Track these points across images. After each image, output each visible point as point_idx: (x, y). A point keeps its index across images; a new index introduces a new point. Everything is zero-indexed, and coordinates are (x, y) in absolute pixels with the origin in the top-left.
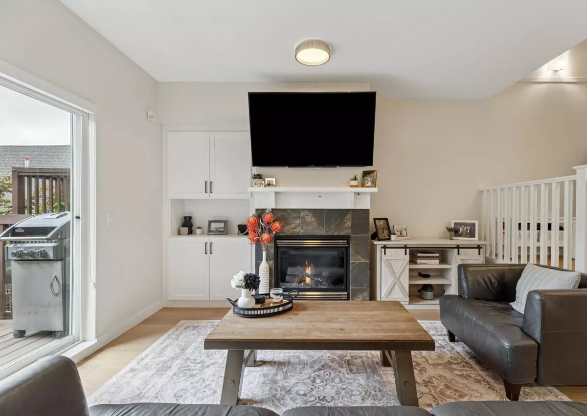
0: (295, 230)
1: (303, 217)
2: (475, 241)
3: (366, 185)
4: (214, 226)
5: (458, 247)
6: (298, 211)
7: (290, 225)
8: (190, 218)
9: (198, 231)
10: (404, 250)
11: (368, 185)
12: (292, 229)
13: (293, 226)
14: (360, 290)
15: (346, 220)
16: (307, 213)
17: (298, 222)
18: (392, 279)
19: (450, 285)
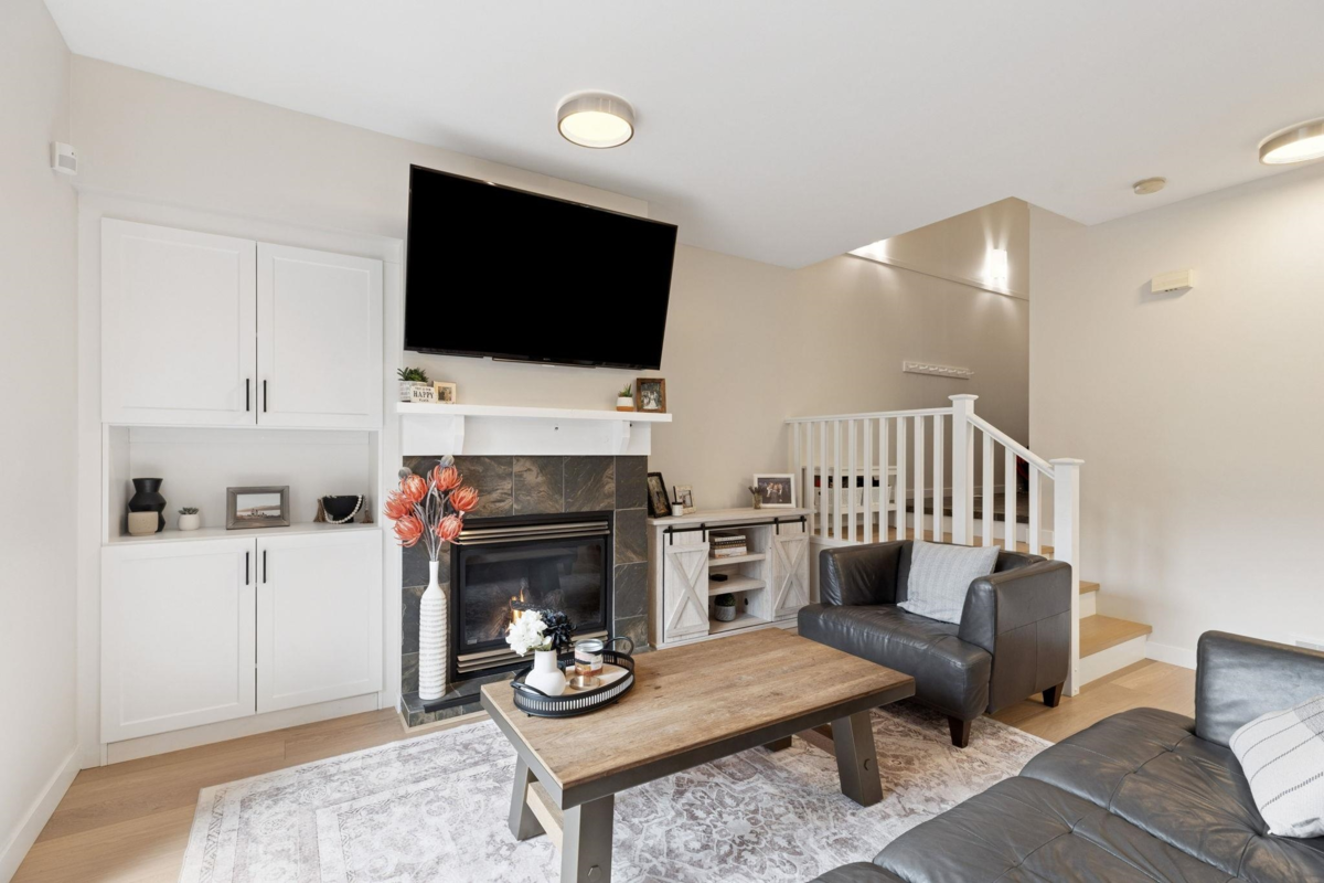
0: (502, 504)
1: (520, 475)
2: (791, 509)
3: (646, 408)
4: (245, 504)
5: (776, 521)
6: (508, 461)
7: (490, 493)
8: (157, 482)
9: (189, 520)
10: (701, 532)
11: (649, 407)
12: (494, 502)
13: (495, 496)
14: (631, 620)
15: (605, 479)
16: (528, 464)
17: (507, 485)
18: (684, 591)
19: (761, 589)
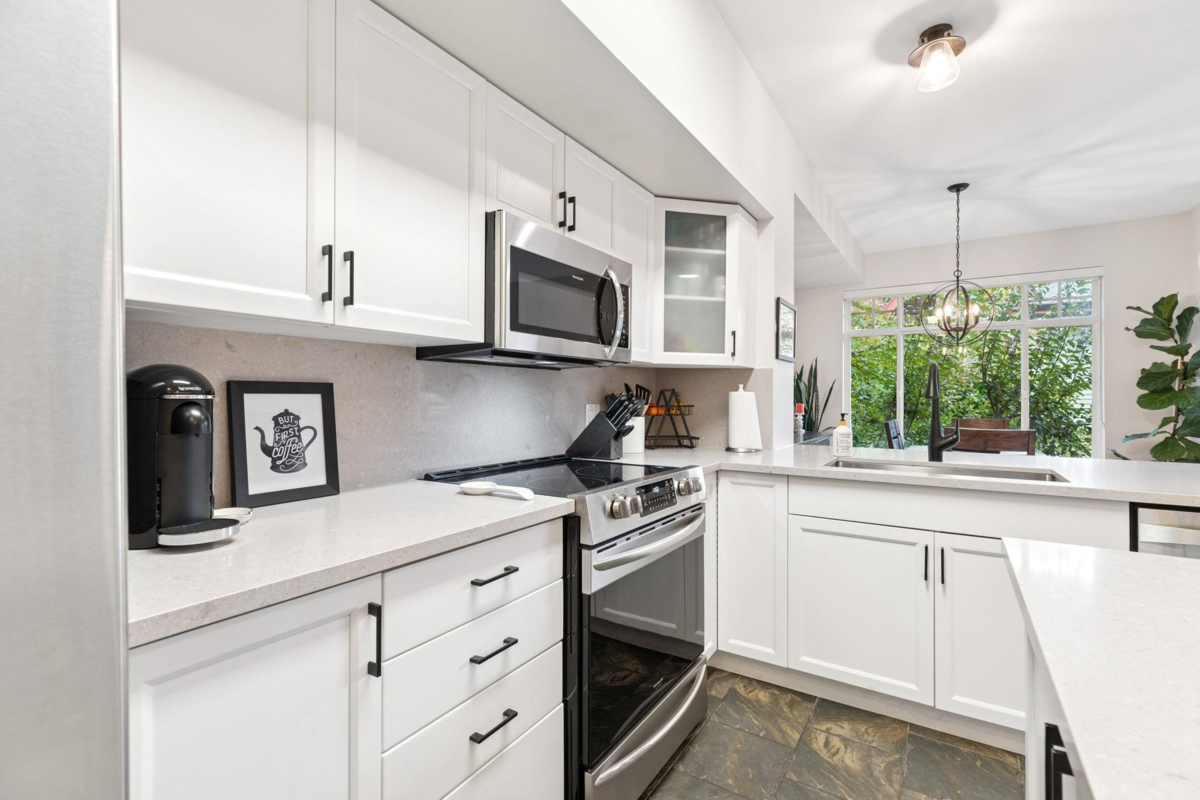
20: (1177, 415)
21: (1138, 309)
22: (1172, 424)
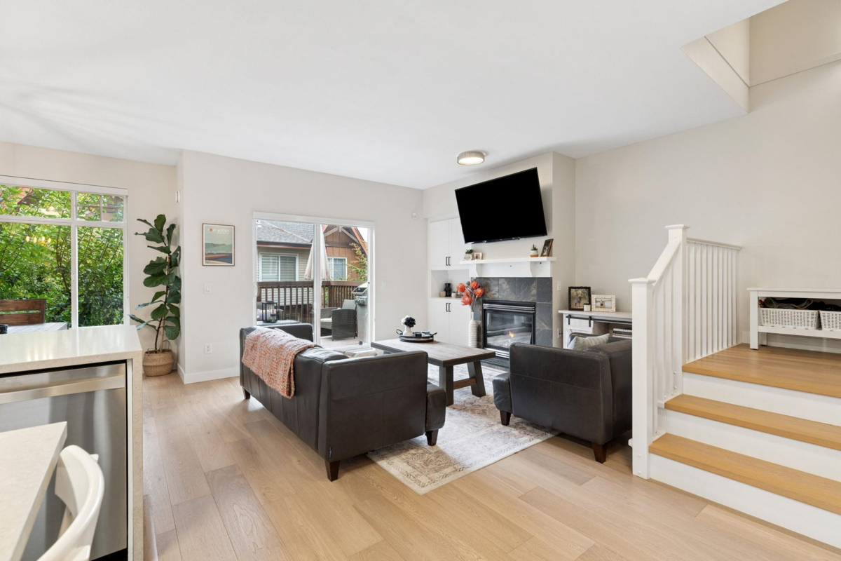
0: (495, 295)
1: (501, 285)
6: (498, 279)
7: (490, 292)
8: (449, 284)
9: (454, 295)
10: (588, 321)
11: (544, 254)
13: (493, 292)
15: (532, 288)
16: (503, 280)
17: (497, 288)
20: (167, 290)
21: (145, 221)
22: (165, 295)
